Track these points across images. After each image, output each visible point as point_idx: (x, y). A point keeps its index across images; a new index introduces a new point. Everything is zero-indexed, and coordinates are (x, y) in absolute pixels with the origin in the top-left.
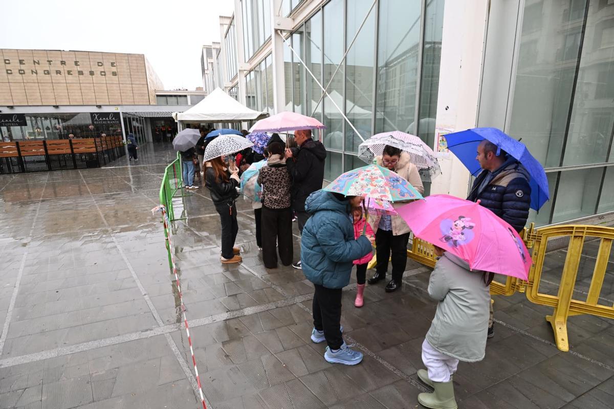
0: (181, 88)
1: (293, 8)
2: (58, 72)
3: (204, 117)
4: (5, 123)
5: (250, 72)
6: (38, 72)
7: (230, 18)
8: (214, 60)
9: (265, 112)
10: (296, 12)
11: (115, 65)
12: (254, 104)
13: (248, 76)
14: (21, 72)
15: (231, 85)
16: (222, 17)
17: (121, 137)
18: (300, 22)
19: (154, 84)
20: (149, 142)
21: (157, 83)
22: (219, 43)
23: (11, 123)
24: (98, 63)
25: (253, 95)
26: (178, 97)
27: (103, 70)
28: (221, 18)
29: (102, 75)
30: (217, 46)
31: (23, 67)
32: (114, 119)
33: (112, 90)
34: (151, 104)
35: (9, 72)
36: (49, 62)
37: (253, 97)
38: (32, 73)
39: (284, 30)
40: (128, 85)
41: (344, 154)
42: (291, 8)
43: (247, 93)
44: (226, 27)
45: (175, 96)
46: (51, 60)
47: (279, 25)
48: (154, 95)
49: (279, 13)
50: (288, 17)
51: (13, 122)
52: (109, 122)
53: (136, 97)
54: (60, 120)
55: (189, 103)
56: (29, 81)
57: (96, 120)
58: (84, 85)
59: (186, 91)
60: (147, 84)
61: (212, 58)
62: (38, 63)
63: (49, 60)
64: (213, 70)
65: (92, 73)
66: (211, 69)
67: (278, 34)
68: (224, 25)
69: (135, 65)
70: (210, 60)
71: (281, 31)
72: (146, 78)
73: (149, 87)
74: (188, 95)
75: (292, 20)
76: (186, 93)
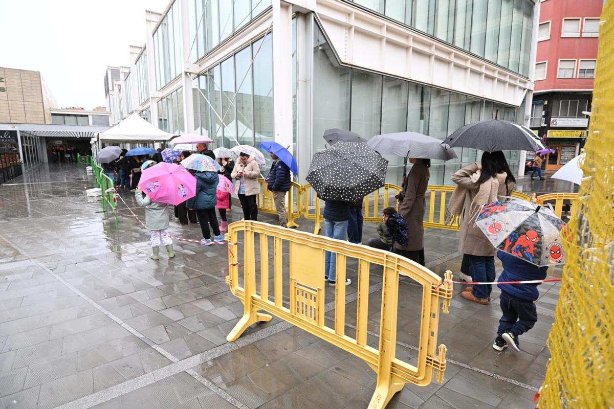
1: (200, 58)
5: (162, 99)
7: (141, 48)
8: (122, 82)
9: (177, 134)
10: (201, 61)
11: (3, 80)
12: (165, 127)
13: (160, 102)
15: (141, 109)
16: (133, 46)
17: (17, 155)
18: (205, 69)
19: (49, 102)
20: (43, 163)
21: (51, 100)
22: (128, 68)
25: (165, 118)
26: (77, 117)
28: (132, 48)
30: (126, 71)
34: (47, 123)
37: (165, 120)
39: (192, 73)
40: (19, 103)
42: (198, 58)
43: (159, 115)
45: (73, 115)
47: (188, 69)
48: (49, 114)
49: (188, 60)
50: (195, 63)
52: (3, 140)
53: (28, 115)
55: (91, 123)
59: (82, 111)
60: (43, 102)
61: (120, 81)
64: (120, 91)
66: (118, 91)
67: (187, 75)
68: (135, 54)
69: (29, 82)
70: (115, 82)
71: (190, 73)
72: (42, 96)
73: (45, 105)
74: (88, 115)
75: (199, 66)
76: (87, 113)
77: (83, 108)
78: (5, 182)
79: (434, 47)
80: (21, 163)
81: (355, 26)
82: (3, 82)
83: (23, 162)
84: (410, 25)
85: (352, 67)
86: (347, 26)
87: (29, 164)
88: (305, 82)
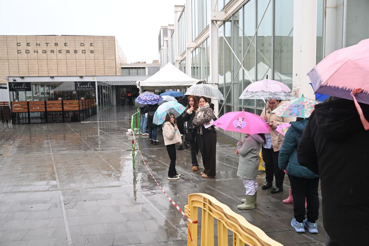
0: (140, 61)
1: (226, 4)
2: (52, 51)
3: (157, 84)
4: (17, 89)
5: (195, 49)
6: (39, 51)
7: (183, 6)
8: (169, 38)
10: (227, 7)
11: (93, 45)
13: (194, 52)
14: (27, 52)
15: (181, 58)
17: (95, 100)
18: (230, 15)
19: (120, 59)
20: (113, 105)
21: (122, 57)
22: (174, 25)
23: (21, 89)
24: (81, 44)
25: (197, 66)
26: (139, 69)
27: (84, 49)
28: (176, 7)
29: (83, 53)
30: (172, 28)
31: (29, 48)
32: (91, 86)
33: (89, 64)
34: (117, 75)
35: (19, 52)
36: (47, 44)
37: (197, 68)
38: (35, 53)
39: (218, 20)
40: (101, 60)
41: (256, 109)
42: (224, 5)
43: (193, 64)
44: (179, 13)
45: (135, 68)
46: (49, 42)
47: (214, 17)
48: (119, 68)
49: (215, 9)
50: (222, 11)
51: (22, 88)
52: (87, 89)
53: (106, 70)
54: (50, 87)
55: (147, 74)
56: (32, 58)
57: (78, 88)
58: (70, 60)
59: (145, 64)
60: (116, 59)
61: (167, 37)
62: (39, 45)
63: (47, 42)
64: (167, 46)
65: (76, 52)
66: (166, 46)
67: (214, 23)
68: (178, 12)
69: (108, 44)
70: (165, 39)
71: (216, 21)
72: (115, 55)
73: (117, 61)
74: (146, 67)
75: (225, 13)
76: (145, 65)
77: (145, 62)
78: (83, 120)
80: (96, 106)
82: (93, 46)
83: (98, 105)
87: (102, 106)
88: (336, 8)
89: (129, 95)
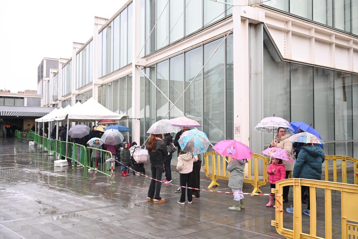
1: (147, 54)
5: (102, 85)
7: (83, 44)
10: (148, 57)
15: (78, 92)
16: (76, 43)
18: (152, 63)
26: (15, 99)
30: (65, 62)
39: (141, 66)
42: (145, 54)
44: (77, 50)
47: (138, 63)
49: (138, 56)
50: (142, 58)
55: (26, 105)
67: (137, 68)
70: (51, 71)
71: (139, 66)
74: (26, 97)
75: (146, 60)
76: (24, 95)
79: (352, 42)
81: (292, 31)
84: (332, 26)
85: (291, 62)
86: (285, 31)
88: (256, 74)
89: (7, 127)
